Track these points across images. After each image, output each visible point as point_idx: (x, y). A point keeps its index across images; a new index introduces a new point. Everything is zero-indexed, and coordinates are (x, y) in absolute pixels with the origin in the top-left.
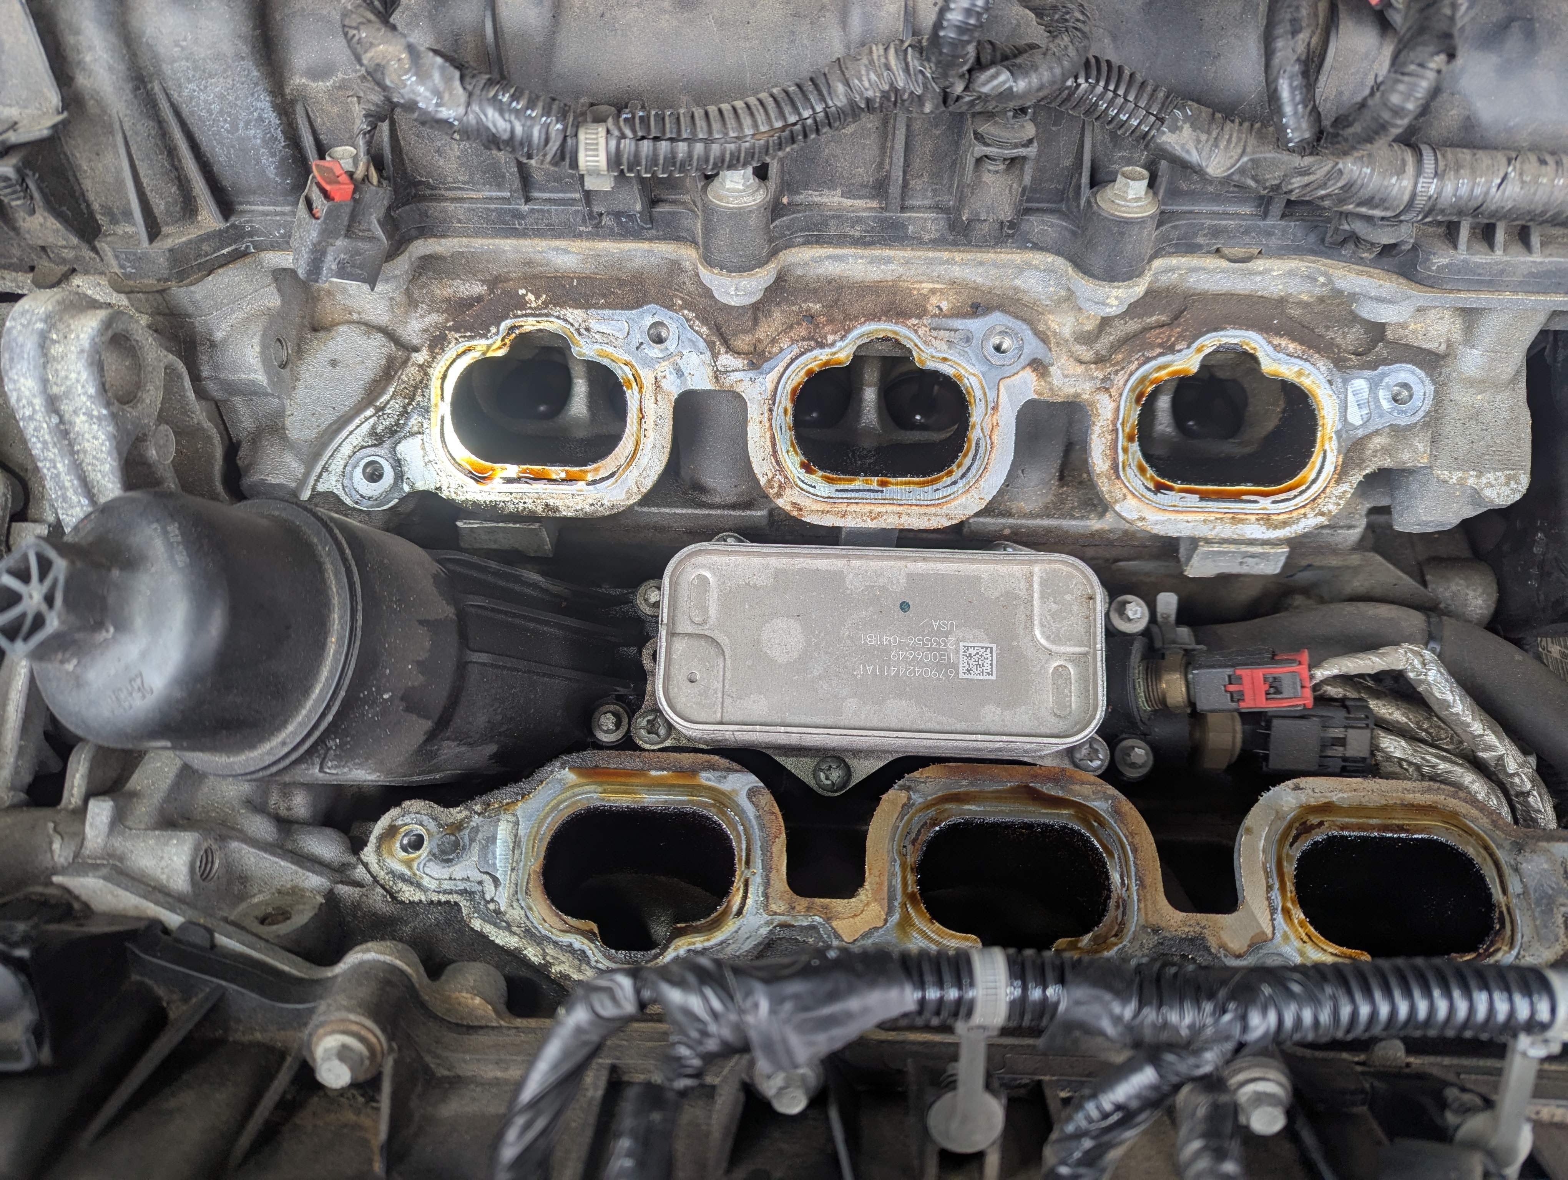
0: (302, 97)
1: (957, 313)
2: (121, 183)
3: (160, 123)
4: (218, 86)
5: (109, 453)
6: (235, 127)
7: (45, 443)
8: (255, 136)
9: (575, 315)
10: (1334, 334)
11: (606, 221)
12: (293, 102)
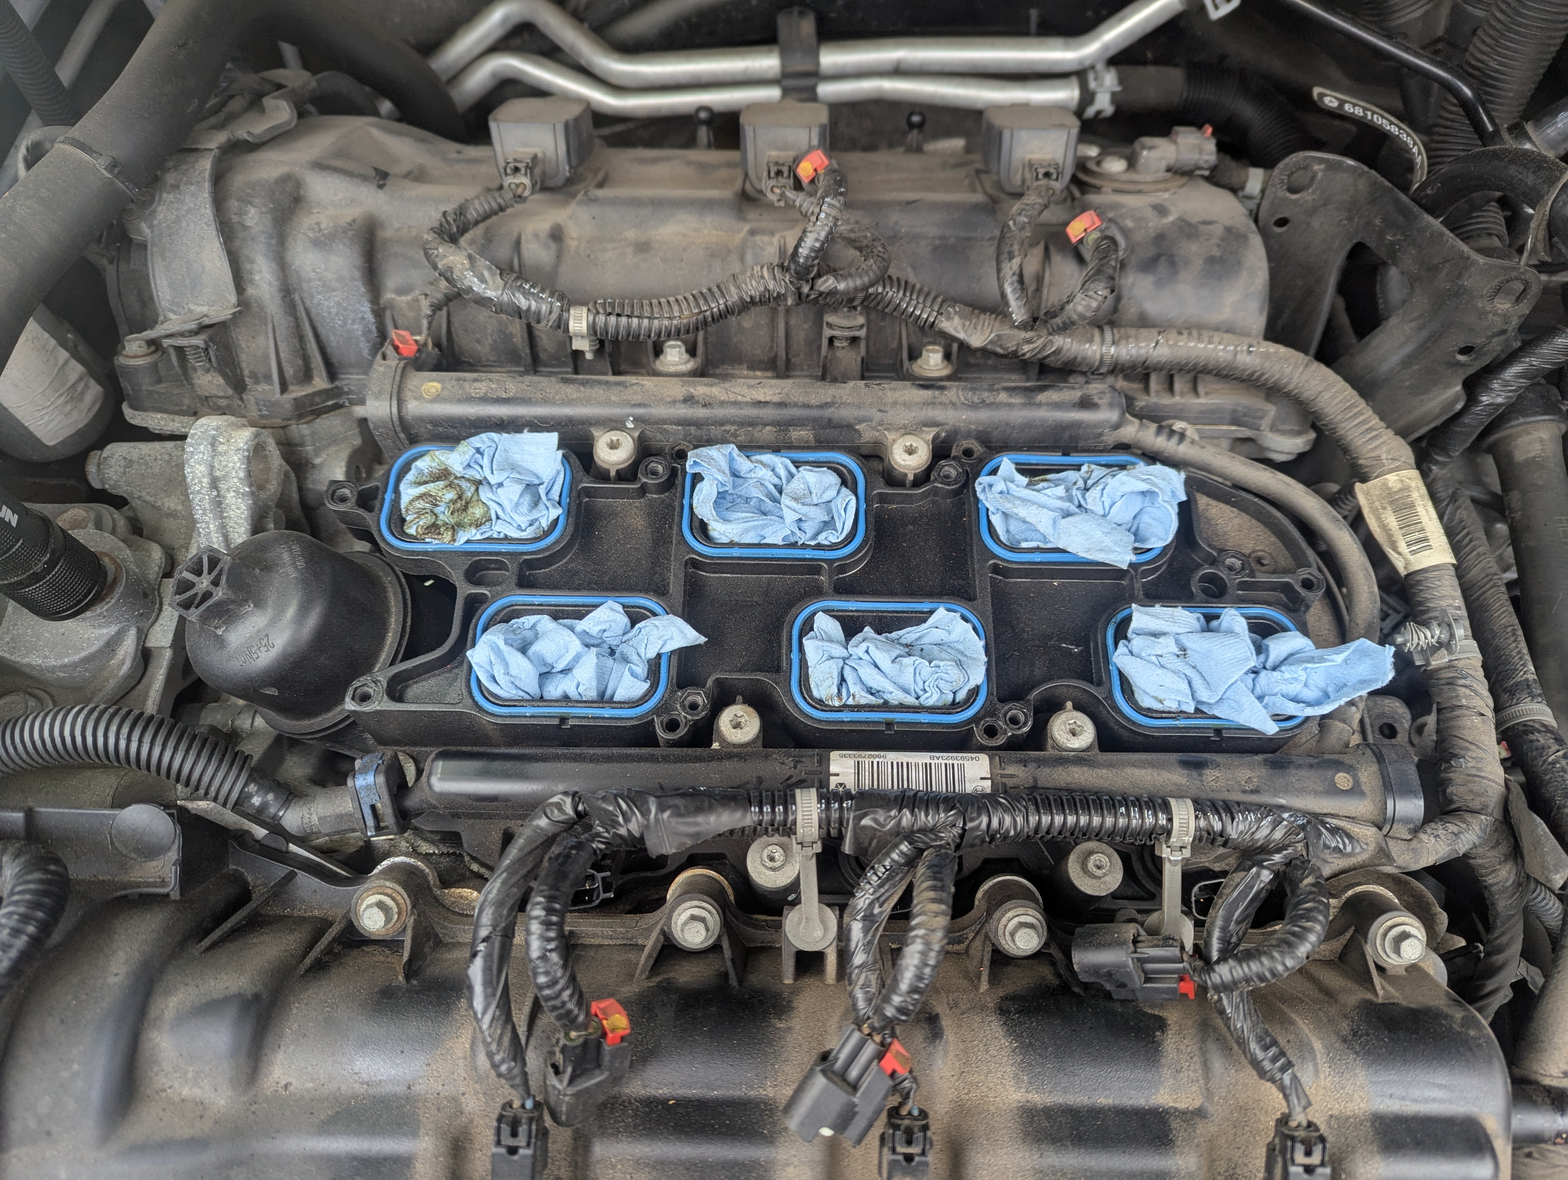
0: (391, 305)
2: (267, 357)
3: (296, 319)
4: (337, 297)
5: (246, 519)
6: (345, 323)
7: (205, 510)
8: (358, 328)
12: (384, 309)
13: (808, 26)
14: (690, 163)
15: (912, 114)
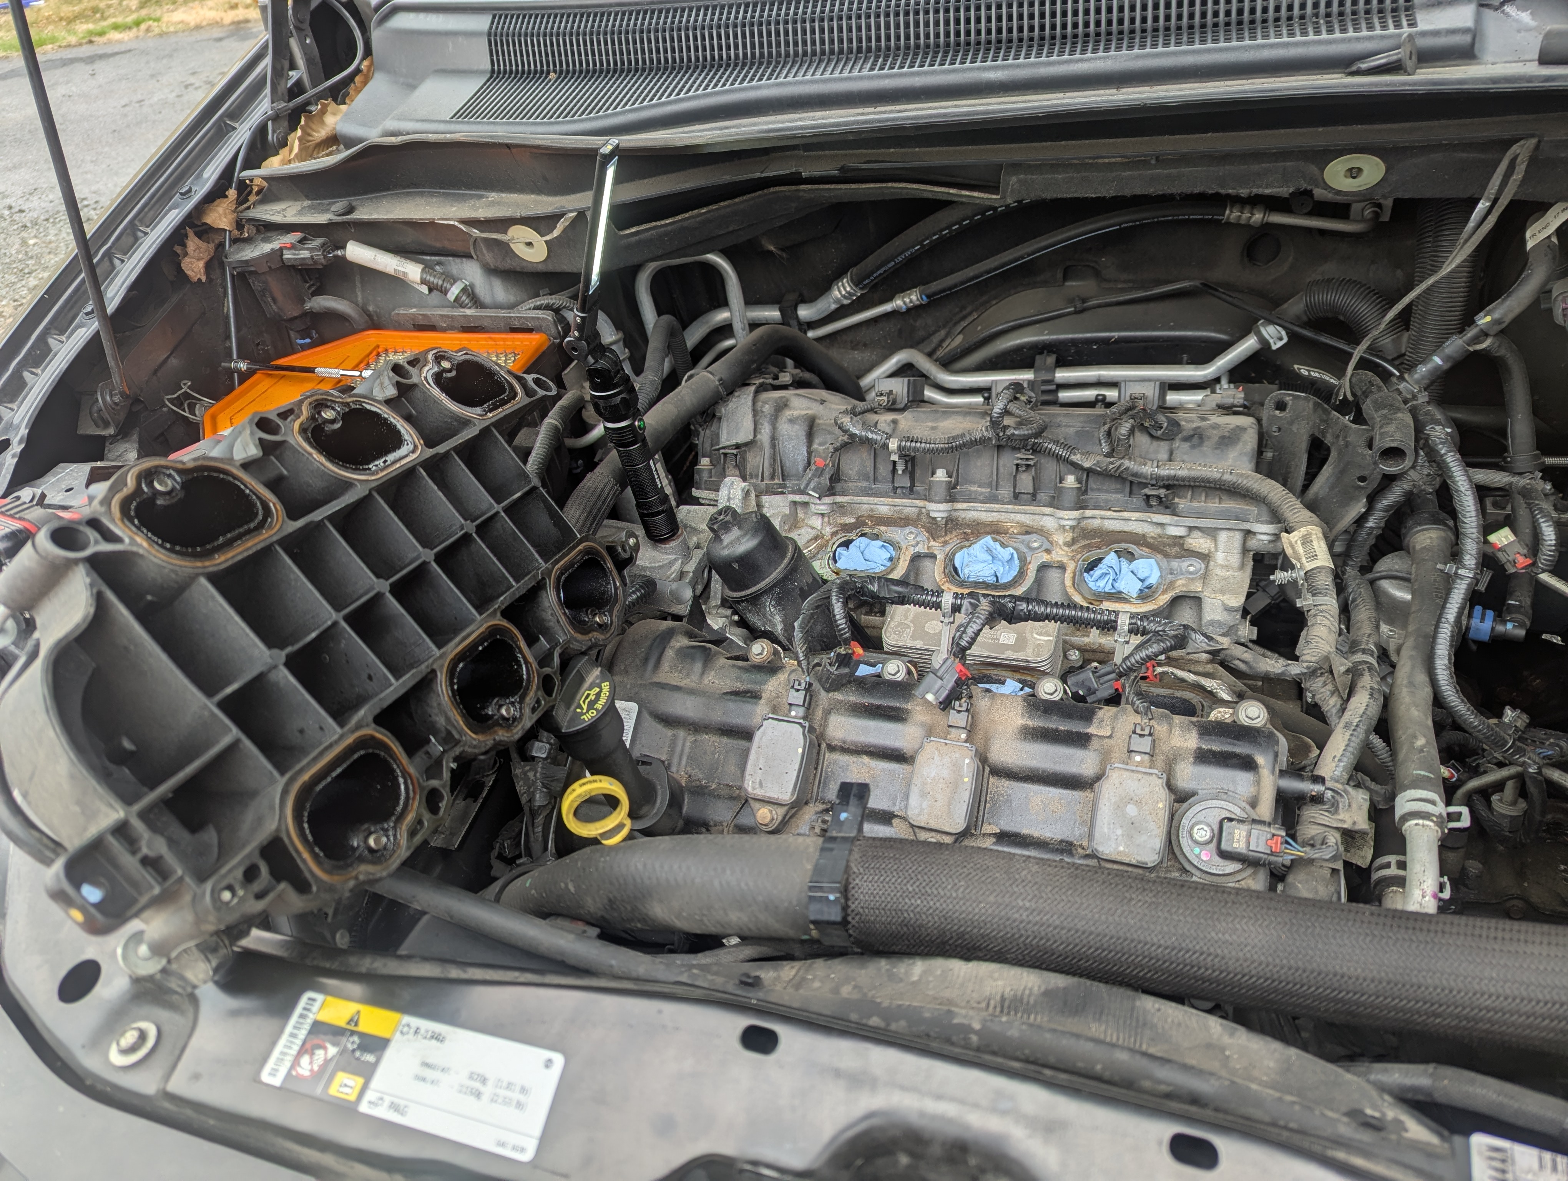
0: (816, 451)
1: (1020, 534)
2: (758, 466)
3: (775, 452)
4: (793, 443)
6: (794, 456)
8: (800, 457)
9: (883, 528)
10: (1167, 549)
11: (899, 491)
13: (1053, 362)
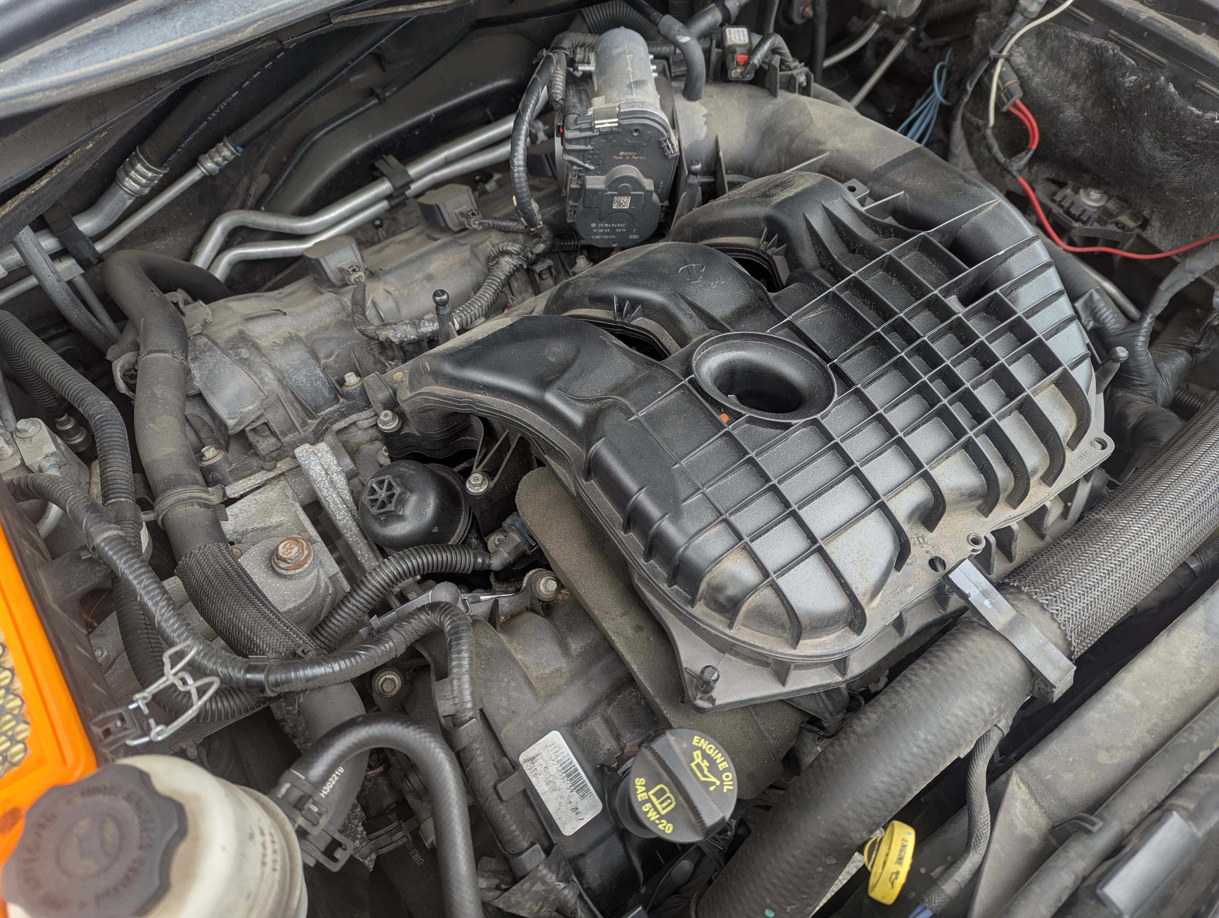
0: (326, 366)
4: (303, 372)
5: (345, 485)
7: (327, 489)
8: (319, 384)
12: (324, 369)
13: (392, 160)
14: (399, 243)
15: (474, 177)
